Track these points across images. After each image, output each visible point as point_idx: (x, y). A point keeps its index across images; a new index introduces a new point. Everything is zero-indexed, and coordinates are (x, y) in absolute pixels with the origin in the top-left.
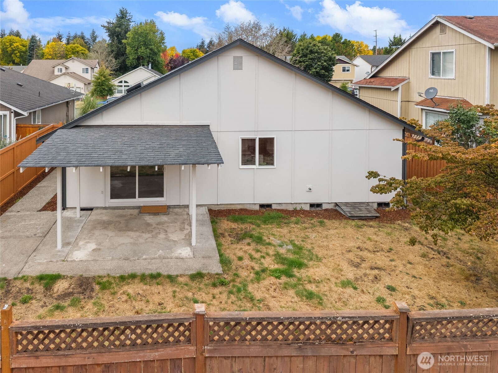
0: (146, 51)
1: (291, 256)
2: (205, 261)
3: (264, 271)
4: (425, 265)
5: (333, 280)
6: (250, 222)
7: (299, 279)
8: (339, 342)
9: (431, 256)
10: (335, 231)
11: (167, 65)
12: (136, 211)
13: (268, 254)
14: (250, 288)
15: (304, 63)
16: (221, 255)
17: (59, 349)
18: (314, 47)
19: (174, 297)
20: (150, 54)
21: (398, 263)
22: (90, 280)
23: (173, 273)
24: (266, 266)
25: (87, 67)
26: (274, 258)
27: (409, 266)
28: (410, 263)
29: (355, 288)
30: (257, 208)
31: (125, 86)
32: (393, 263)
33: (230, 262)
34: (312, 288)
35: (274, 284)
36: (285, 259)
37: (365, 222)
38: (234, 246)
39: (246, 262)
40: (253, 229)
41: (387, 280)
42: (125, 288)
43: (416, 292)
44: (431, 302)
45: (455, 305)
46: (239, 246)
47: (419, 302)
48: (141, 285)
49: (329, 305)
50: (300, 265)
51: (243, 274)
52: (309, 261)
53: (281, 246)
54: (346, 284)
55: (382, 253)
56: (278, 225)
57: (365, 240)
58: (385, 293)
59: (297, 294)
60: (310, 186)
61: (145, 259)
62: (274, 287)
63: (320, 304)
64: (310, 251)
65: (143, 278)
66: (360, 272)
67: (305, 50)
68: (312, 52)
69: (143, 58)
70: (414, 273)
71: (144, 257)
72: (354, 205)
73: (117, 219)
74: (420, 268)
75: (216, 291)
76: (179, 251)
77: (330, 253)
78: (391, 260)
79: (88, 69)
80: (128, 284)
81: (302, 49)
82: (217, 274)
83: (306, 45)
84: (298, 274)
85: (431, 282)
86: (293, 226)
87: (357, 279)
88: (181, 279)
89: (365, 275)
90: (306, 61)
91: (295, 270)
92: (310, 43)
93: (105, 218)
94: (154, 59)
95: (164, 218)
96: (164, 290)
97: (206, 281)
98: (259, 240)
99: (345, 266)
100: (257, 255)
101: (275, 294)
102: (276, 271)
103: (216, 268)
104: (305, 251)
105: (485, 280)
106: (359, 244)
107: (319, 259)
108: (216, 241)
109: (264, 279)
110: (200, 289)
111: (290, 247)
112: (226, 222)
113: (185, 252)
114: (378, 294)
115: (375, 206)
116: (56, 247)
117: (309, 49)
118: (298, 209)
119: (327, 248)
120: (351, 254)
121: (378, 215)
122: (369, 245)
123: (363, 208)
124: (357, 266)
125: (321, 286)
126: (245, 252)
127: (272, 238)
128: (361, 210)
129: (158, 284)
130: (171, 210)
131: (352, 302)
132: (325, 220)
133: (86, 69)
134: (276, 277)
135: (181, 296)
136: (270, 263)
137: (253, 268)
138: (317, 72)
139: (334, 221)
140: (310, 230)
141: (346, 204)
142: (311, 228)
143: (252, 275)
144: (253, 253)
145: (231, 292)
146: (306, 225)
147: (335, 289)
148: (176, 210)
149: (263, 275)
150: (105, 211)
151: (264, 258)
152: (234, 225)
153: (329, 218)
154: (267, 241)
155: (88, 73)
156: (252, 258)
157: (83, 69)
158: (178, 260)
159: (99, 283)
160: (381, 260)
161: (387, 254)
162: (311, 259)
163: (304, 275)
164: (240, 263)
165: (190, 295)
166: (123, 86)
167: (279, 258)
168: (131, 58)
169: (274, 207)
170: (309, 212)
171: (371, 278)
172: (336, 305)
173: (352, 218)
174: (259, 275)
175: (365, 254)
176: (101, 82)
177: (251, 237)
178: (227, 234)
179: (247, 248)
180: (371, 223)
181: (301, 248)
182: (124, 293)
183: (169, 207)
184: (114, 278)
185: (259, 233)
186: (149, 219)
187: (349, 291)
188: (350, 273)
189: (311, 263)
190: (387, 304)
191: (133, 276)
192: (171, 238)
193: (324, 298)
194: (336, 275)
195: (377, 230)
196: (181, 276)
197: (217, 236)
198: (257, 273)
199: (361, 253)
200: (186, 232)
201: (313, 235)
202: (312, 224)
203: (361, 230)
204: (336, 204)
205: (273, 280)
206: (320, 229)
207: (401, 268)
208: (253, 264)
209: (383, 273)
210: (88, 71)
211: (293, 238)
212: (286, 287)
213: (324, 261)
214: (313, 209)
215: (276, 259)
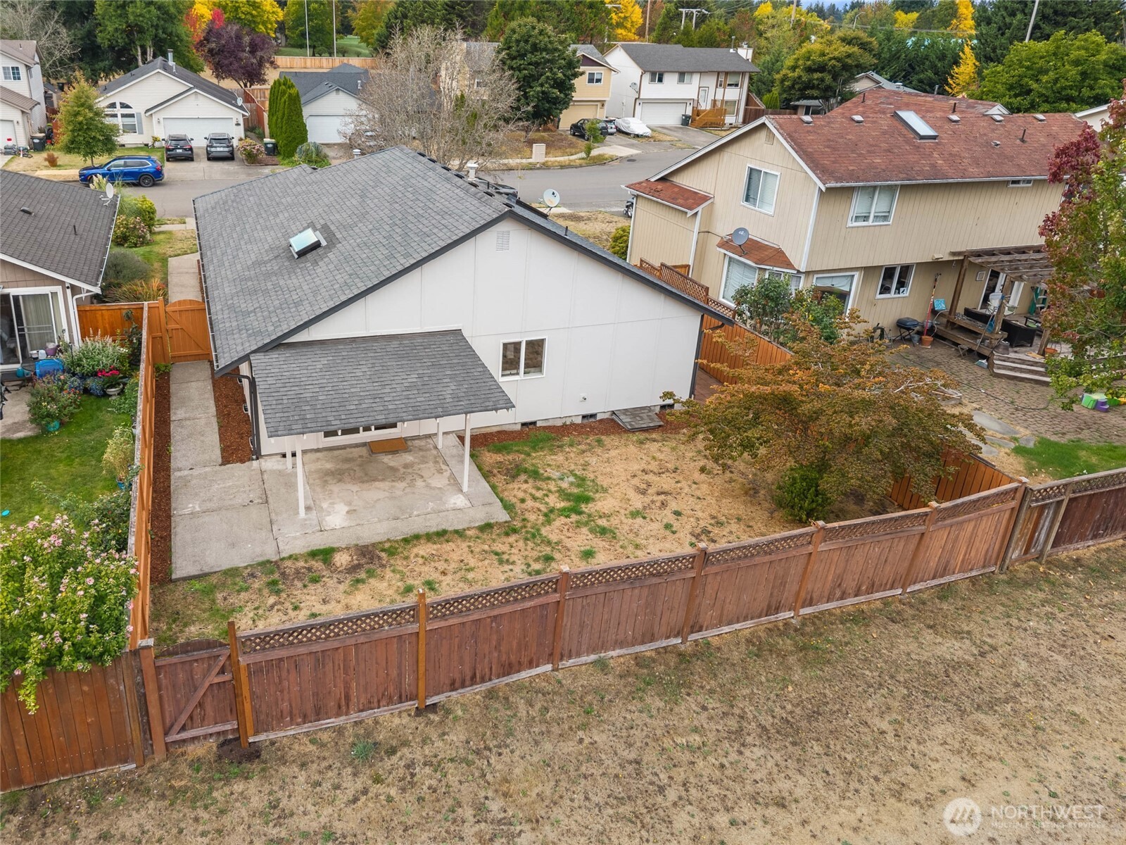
0: (150, 11)
1: (575, 491)
2: (487, 509)
3: (552, 511)
4: (710, 483)
5: (622, 511)
6: (518, 451)
7: (590, 516)
8: (659, 575)
9: (715, 472)
10: (617, 451)
11: (201, 44)
12: (364, 451)
13: (550, 491)
14: (544, 531)
15: (520, 71)
16: (501, 500)
17: (462, 612)
18: (541, 38)
19: (472, 552)
20: (159, 18)
21: (684, 484)
22: (370, 548)
23: (460, 527)
24: (552, 505)
25: (15, 65)
26: (557, 494)
27: (694, 486)
28: (695, 483)
29: (644, 518)
30: (518, 427)
31: (123, 116)
32: (679, 485)
33: (513, 506)
34: (603, 522)
35: (565, 524)
36: (570, 495)
37: (647, 435)
38: (511, 486)
39: (530, 503)
40: (524, 460)
41: (674, 505)
42: (415, 550)
43: (700, 514)
44: (713, 521)
45: (732, 522)
46: (516, 485)
47: (702, 524)
48: (430, 545)
49: (623, 538)
50: (587, 500)
51: (532, 517)
52: (595, 493)
53: (562, 479)
54: (635, 514)
55: (668, 474)
56: (551, 450)
57: (649, 459)
58: (670, 518)
59: (591, 531)
60: (584, 395)
61: (418, 515)
62: (566, 527)
63: (615, 538)
64: (593, 481)
65: (429, 537)
66: (647, 500)
67: (522, 44)
68: (535, 48)
69: (141, 31)
70: (698, 493)
71: (415, 513)
72: (634, 412)
73: (346, 466)
74: (704, 487)
75: (512, 539)
76: (452, 501)
77: (615, 481)
78: (677, 482)
79: (17, 68)
80: (415, 546)
81: (518, 41)
82: (506, 522)
83: (525, 31)
84: (586, 510)
85: (713, 501)
86: (567, 450)
87: (645, 508)
88: (469, 533)
89: (653, 502)
90: (525, 69)
91: (583, 506)
92: (534, 28)
93: (329, 466)
94: (170, 30)
95: (408, 458)
96: (458, 546)
97: (496, 530)
98: (535, 475)
99: (632, 494)
100: (539, 494)
101: (569, 535)
102: (564, 509)
103: (502, 516)
104: (588, 483)
105: (762, 492)
106: (643, 466)
107: (605, 490)
108: (488, 482)
109: (554, 520)
110: (494, 540)
111: (572, 479)
112: (488, 454)
113: (459, 501)
114: (665, 521)
115: (658, 409)
116: (298, 513)
117: (531, 40)
118: (568, 423)
119: (611, 475)
120: (636, 479)
121: (662, 423)
122: (654, 466)
123: (644, 416)
124: (644, 492)
125: (612, 519)
126: (525, 491)
127: (548, 470)
128: (642, 419)
129: (448, 541)
130: (409, 443)
131: (642, 532)
132: (603, 437)
133: (13, 68)
134: (566, 517)
135: (478, 550)
136: (555, 502)
137: (539, 510)
138: (543, 92)
139: (612, 437)
140: (589, 454)
141: (625, 411)
142: (590, 450)
143: (541, 517)
144: (534, 492)
145: (526, 539)
146: (583, 447)
147: (625, 521)
148: (417, 443)
149: (552, 516)
150: (319, 455)
151: (547, 496)
152: (499, 458)
153: (607, 432)
154: (546, 474)
155: (19, 79)
156: (535, 498)
157: (4, 68)
158: (457, 512)
159: (383, 550)
160: (666, 482)
161: (673, 475)
162: (597, 491)
163: (593, 510)
164: (524, 506)
165: (486, 547)
166: (119, 116)
167: (563, 494)
168: (110, 29)
169: (539, 424)
170: (582, 426)
171: (658, 504)
172: (628, 537)
173: (633, 431)
174: (549, 515)
175: (651, 477)
176: (85, 122)
177: (525, 471)
178: (495, 471)
179: (525, 486)
180: (654, 436)
181: (583, 479)
182: (417, 556)
183: (406, 439)
184: (397, 541)
185: (533, 465)
186: (388, 460)
187: (639, 520)
188: (637, 502)
189: (597, 496)
190: (674, 529)
191: (417, 537)
192: (433, 485)
193: (616, 531)
194: (625, 506)
195: (660, 444)
196: (468, 529)
197: (487, 475)
198: (546, 515)
199: (646, 477)
200: (447, 474)
201: (593, 460)
202: (589, 444)
203: (643, 446)
204: (613, 413)
205: (563, 520)
206: (599, 450)
207: (686, 490)
208: (537, 505)
209: (669, 497)
210: (18, 73)
211: (573, 467)
212: (578, 525)
213: (610, 491)
214: (586, 421)
215: (560, 495)
